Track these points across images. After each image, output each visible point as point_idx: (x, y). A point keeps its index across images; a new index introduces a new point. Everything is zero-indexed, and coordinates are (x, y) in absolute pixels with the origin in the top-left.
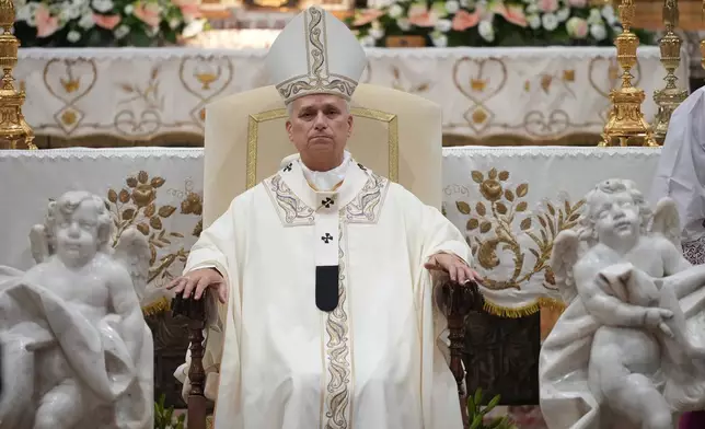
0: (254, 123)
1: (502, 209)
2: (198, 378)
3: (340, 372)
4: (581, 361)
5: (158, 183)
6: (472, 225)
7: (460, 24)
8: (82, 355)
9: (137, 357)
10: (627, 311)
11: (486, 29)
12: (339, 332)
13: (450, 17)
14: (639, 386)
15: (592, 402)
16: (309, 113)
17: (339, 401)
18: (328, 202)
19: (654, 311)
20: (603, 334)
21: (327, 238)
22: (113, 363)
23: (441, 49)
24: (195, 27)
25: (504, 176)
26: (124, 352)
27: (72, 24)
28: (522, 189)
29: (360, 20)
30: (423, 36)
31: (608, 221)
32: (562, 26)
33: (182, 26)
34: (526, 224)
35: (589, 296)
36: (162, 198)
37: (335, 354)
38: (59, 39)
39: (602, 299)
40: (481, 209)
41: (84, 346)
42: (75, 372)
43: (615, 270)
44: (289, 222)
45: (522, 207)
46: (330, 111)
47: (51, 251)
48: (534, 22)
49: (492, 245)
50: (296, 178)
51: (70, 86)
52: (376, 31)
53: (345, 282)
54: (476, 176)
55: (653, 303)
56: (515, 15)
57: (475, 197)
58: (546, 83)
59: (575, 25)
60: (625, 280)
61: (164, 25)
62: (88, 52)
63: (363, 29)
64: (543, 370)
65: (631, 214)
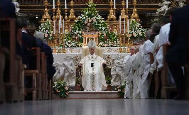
0: (86, 51)
1: (109, 59)
2: (80, 73)
3: (93, 73)
4: (115, 70)
5: (77, 56)
6: (106, 60)
7: (107, 46)
8: (69, 70)
9: (74, 70)
10: (119, 66)
11: (110, 46)
12: (93, 69)
13: (107, 45)
14: (120, 72)
15: (116, 74)
16: (91, 50)
17: (93, 75)
18: (93, 58)
19: (121, 66)
20: (117, 68)
21: (92, 61)
22: (72, 70)
23: (106, 47)
24: (83, 46)
25: (109, 56)
26: (73, 69)
27: (72, 46)
28: (111, 57)
29: (98, 45)
30: (104, 46)
31: (117, 57)
32: (117, 46)
33: (82, 46)
34: (111, 60)
35: (115, 64)
36: (78, 58)
37: (93, 71)
38: (71, 47)
39: (117, 64)
40: (107, 59)
41: (69, 69)
42: (68, 71)
43: (118, 62)
44: (89, 59)
45: (111, 59)
46: (93, 50)
47: (66, 60)
48: (114, 45)
49: (108, 62)
50: (90, 55)
51: (72, 51)
52: (100, 46)
53: (94, 64)
54: (107, 56)
55: (121, 65)
56: (113, 45)
57: (107, 58)
58: (115, 51)
59: (118, 46)
60: (119, 63)
61: (81, 46)
62: (73, 48)
63: (99, 46)
64: (111, 71)
65: (119, 57)
